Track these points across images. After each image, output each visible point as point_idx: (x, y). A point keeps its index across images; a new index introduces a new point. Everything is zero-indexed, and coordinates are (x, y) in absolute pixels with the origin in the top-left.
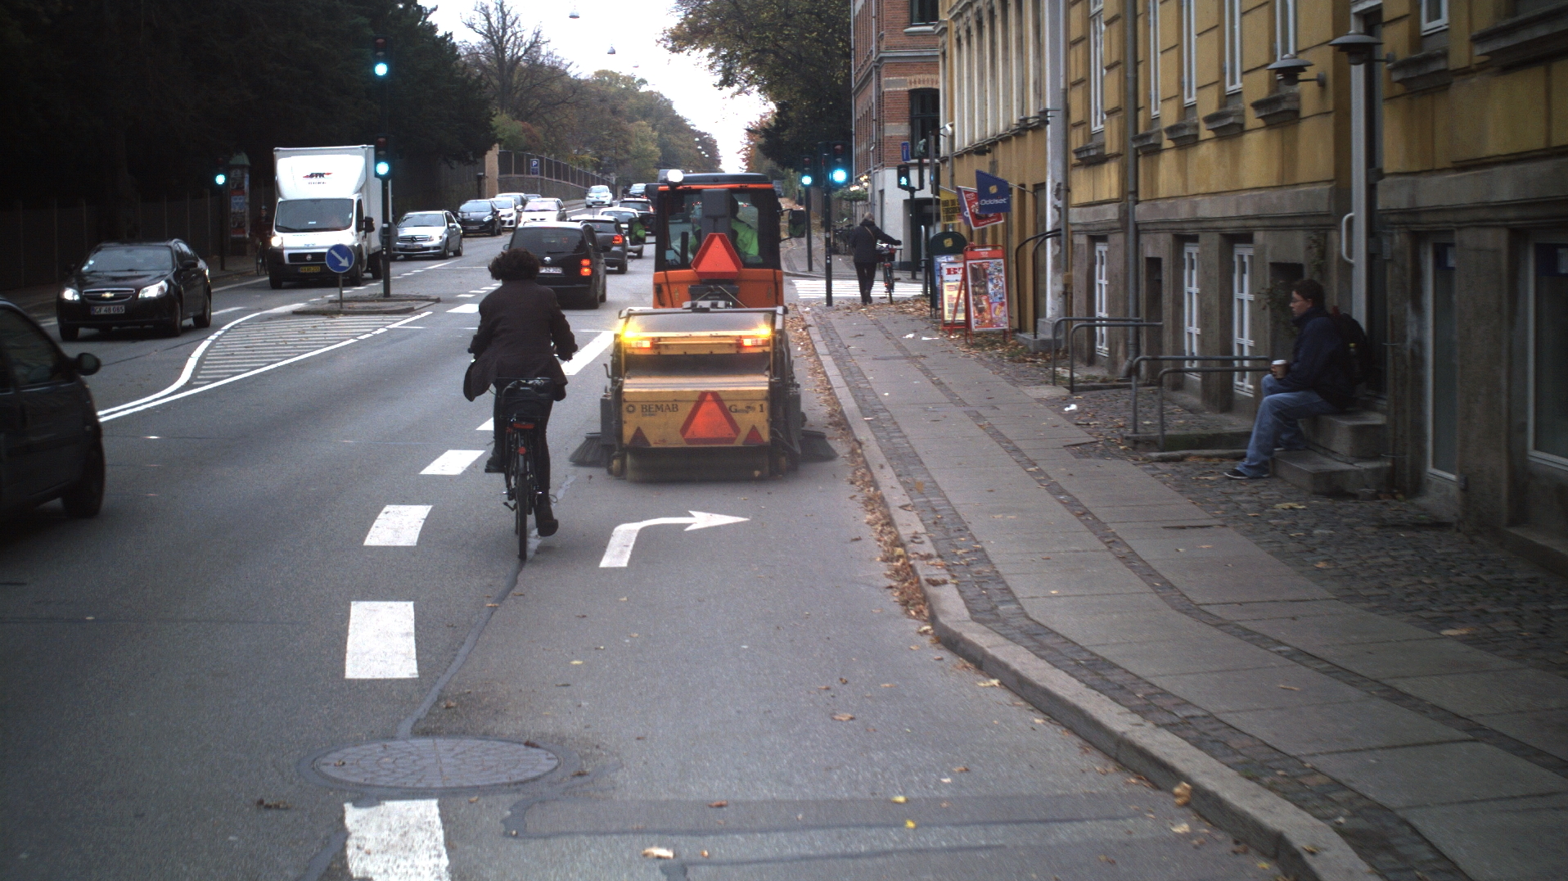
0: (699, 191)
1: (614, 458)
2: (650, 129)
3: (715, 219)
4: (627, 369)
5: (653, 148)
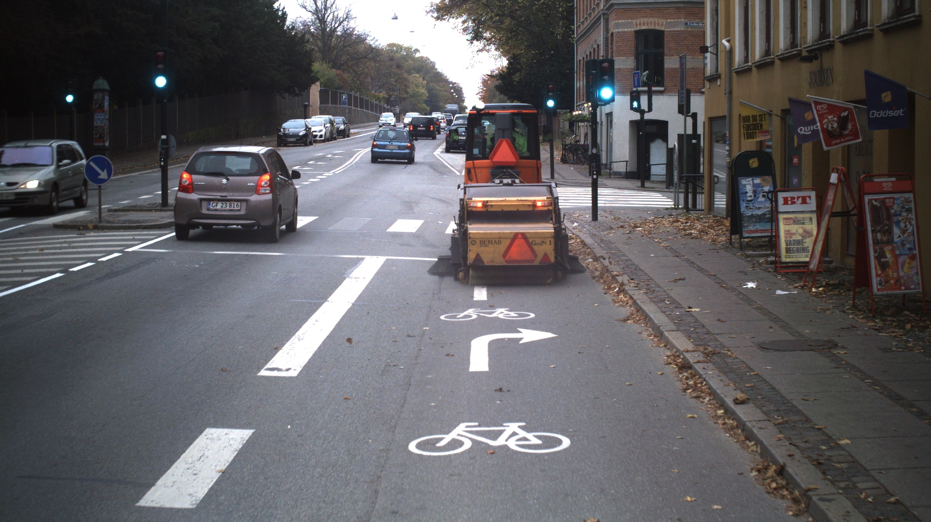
2: (421, 79)
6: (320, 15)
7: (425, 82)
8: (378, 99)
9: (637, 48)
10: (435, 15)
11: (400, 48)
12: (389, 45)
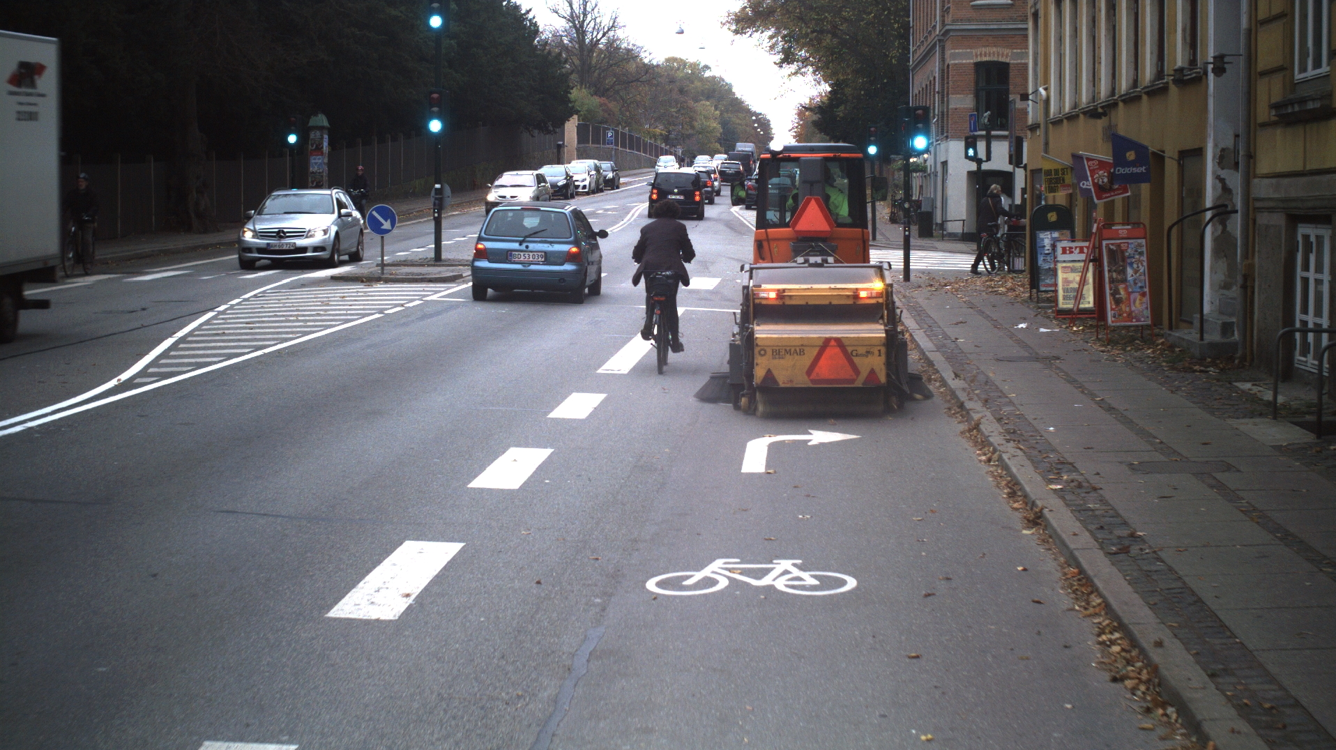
0: (796, 160)
1: (743, 395)
2: (713, 108)
3: (812, 183)
4: (755, 317)
5: (715, 125)
6: (577, 24)
7: (718, 112)
8: (654, 136)
9: (977, 83)
10: (734, 27)
11: (683, 63)
12: (668, 60)
